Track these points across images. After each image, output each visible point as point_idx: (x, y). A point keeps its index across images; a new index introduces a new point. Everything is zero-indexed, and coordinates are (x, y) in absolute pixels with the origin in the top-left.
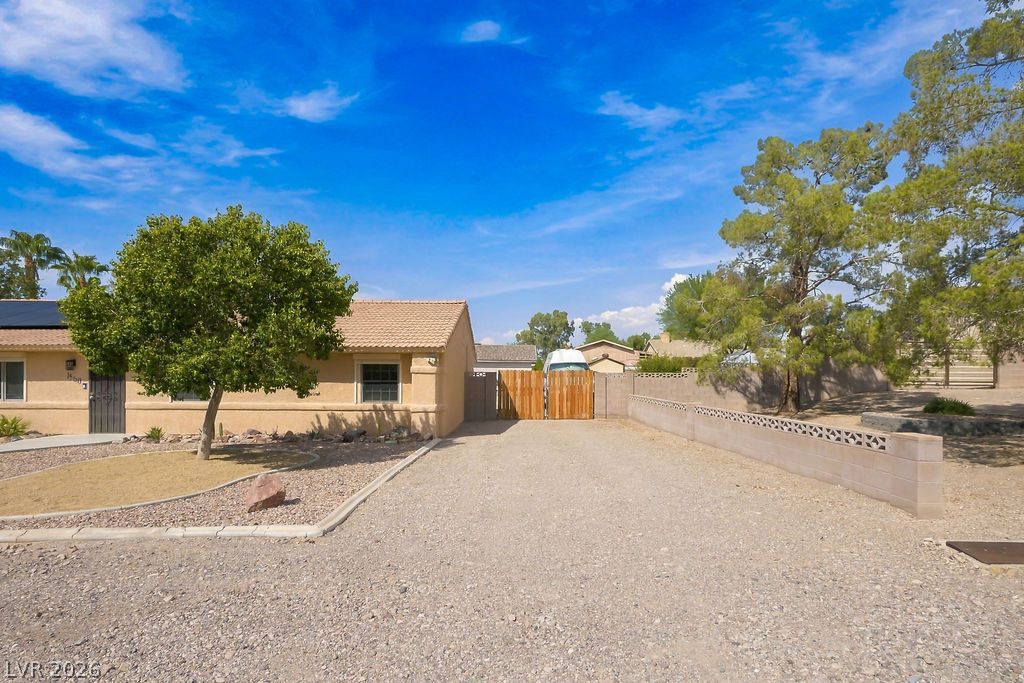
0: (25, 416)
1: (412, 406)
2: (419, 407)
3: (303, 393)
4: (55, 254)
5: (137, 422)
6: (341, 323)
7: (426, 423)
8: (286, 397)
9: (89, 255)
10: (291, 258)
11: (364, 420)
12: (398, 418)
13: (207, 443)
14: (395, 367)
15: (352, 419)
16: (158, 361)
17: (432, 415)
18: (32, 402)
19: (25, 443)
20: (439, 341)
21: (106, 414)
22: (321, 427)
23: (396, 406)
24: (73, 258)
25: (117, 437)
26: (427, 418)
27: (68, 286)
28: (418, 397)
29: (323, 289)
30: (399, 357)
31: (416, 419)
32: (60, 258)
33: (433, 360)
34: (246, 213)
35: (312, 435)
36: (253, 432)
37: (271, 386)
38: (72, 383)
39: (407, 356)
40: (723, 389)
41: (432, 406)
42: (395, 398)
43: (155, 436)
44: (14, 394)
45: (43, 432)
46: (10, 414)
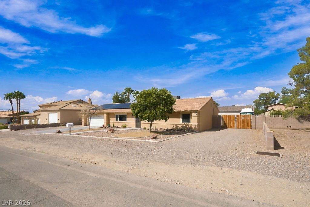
0: (127, 124)
1: (192, 124)
2: (194, 124)
3: (166, 121)
4: (132, 91)
5: (143, 126)
6: (174, 107)
7: (195, 128)
8: (162, 121)
9: (138, 91)
10: (163, 96)
11: (183, 127)
12: (190, 127)
13: (151, 129)
14: (189, 115)
15: (180, 126)
16: (142, 115)
17: (197, 126)
18: (128, 122)
19: (127, 129)
20: (198, 108)
21: (138, 125)
22: (174, 128)
23: (189, 124)
24: (135, 92)
25: (139, 128)
26: (196, 127)
27: (134, 97)
28: (194, 122)
29: (169, 101)
30: (190, 113)
31: (193, 127)
33: (196, 113)
34: (155, 88)
35: (172, 129)
36: (161, 128)
37: (159, 119)
38: (133, 118)
39: (191, 112)
40: (302, 121)
41: (197, 124)
42: (189, 122)
43: (145, 129)
44: (125, 120)
45: (129, 127)
46: (125, 124)
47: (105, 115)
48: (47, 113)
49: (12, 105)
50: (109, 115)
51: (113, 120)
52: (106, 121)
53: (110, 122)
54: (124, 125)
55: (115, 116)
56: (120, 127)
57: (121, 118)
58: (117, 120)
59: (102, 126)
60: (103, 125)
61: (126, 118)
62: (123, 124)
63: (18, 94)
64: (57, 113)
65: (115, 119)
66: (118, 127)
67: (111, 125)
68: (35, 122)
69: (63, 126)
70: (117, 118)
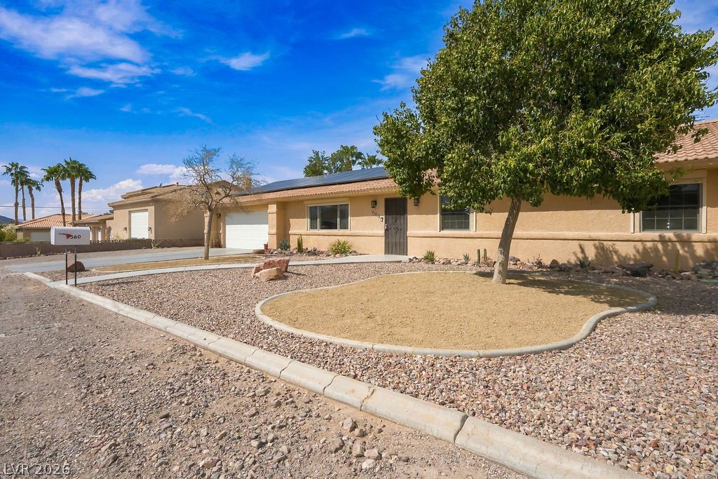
0: (349, 240)
4: (359, 155)
5: (416, 249)
12: (700, 251)
18: (354, 232)
19: (350, 258)
21: (396, 241)
23: (695, 236)
24: (367, 158)
25: (404, 258)
30: (703, 174)
32: (361, 158)
38: (376, 217)
43: (430, 258)
44: (345, 226)
45: (359, 252)
46: (342, 239)
47: (273, 208)
48: (126, 211)
49: (61, 195)
50: (286, 210)
51: (300, 227)
52: (274, 231)
53: (290, 232)
54: (339, 243)
55: (307, 212)
56: (322, 253)
57: (330, 217)
58: (313, 226)
59: (263, 248)
60: (266, 246)
61: (344, 216)
62: (334, 240)
63: (73, 167)
64: (147, 210)
65: (307, 221)
66: (314, 253)
67: (293, 244)
68: (103, 236)
69: (158, 247)
70: (313, 219)
